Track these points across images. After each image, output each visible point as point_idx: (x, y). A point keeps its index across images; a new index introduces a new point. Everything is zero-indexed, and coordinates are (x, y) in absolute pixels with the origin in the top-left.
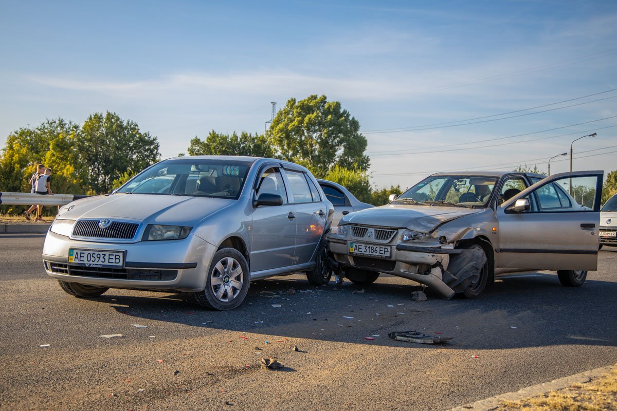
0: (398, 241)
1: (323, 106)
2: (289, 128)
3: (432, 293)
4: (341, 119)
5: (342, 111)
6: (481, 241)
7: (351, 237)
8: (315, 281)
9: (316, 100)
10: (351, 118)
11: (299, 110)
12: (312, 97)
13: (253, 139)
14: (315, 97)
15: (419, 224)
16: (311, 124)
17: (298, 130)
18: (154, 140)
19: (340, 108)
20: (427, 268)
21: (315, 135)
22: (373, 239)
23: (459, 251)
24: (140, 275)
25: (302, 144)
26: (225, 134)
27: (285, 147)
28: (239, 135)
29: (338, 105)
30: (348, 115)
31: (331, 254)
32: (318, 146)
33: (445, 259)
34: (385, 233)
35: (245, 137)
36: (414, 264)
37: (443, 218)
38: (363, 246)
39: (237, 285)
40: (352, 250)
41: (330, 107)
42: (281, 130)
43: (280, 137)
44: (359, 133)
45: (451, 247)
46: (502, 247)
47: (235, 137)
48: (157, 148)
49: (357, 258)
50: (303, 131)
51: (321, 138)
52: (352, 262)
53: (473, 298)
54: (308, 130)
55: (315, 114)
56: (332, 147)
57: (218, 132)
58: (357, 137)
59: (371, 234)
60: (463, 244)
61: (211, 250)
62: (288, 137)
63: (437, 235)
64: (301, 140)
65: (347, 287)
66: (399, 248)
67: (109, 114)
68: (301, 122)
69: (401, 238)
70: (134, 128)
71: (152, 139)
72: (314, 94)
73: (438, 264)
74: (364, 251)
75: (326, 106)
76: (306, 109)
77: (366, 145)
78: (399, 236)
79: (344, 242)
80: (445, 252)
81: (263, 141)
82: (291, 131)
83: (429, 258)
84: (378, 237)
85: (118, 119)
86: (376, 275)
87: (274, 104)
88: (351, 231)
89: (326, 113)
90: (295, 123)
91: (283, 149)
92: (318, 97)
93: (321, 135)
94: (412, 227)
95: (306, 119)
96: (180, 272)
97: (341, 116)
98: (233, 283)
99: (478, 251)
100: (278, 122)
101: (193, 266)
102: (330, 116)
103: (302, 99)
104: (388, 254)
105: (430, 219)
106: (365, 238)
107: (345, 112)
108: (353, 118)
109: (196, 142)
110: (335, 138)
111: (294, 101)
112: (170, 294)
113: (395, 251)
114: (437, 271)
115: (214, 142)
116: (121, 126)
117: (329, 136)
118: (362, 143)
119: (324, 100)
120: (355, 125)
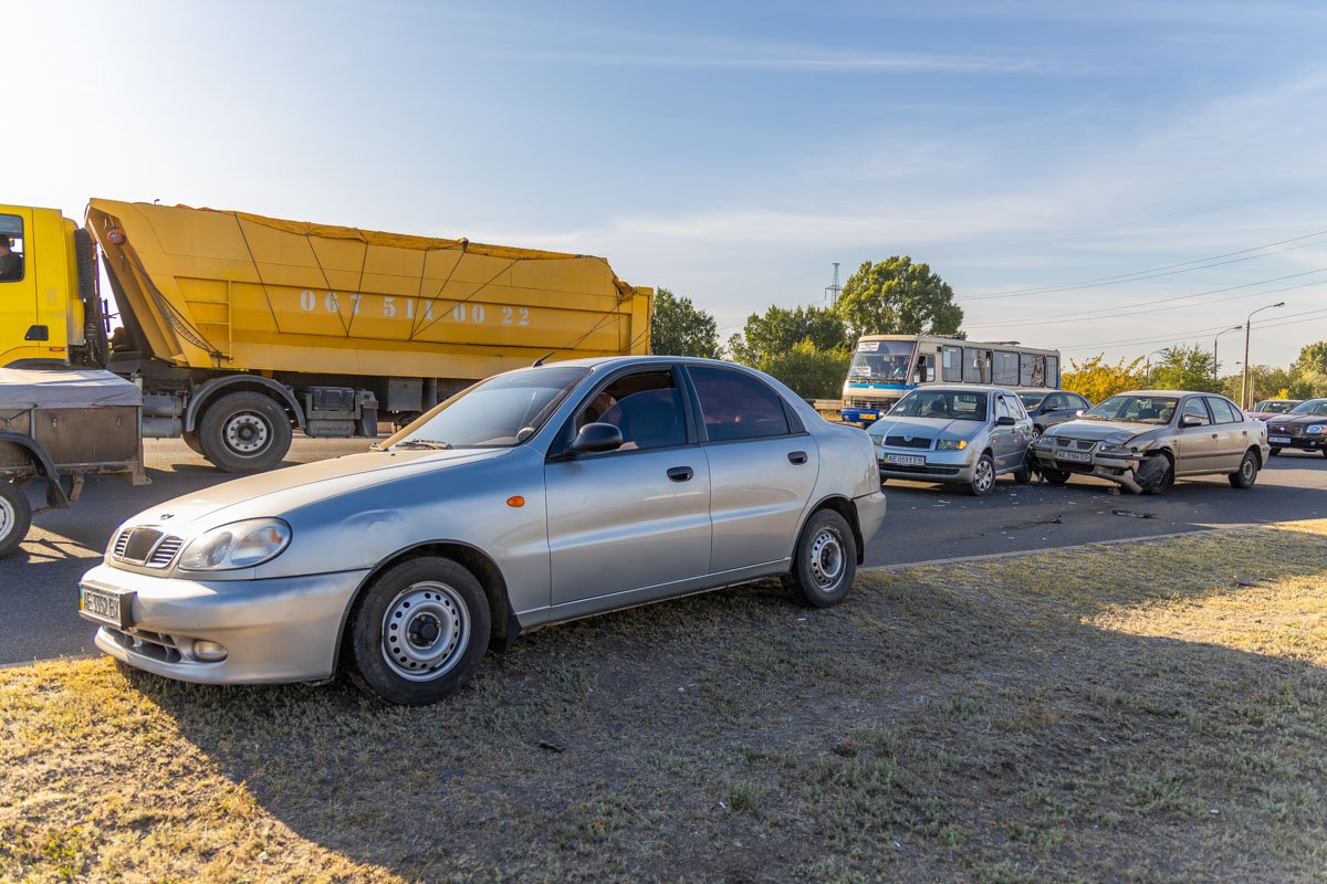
0: (1097, 451)
1: (906, 270)
2: (863, 298)
3: (1125, 490)
4: (929, 287)
5: (930, 275)
6: (1166, 451)
7: (1055, 446)
8: (1021, 478)
9: (898, 263)
10: (942, 284)
11: (876, 276)
12: (892, 258)
13: (823, 315)
14: (897, 259)
15: (1115, 438)
16: (890, 291)
17: (873, 300)
18: (711, 319)
19: (928, 271)
20: (1121, 471)
21: (895, 307)
22: (1075, 448)
23: (1147, 458)
24: (934, 471)
25: (878, 318)
26: (787, 309)
27: (858, 323)
28: (805, 310)
29: (925, 268)
30: (939, 281)
31: (1036, 459)
32: (899, 320)
33: (1136, 464)
34: (1085, 444)
35: (811, 311)
36: (1111, 468)
37: (1136, 432)
38: (1067, 454)
39: (988, 479)
40: (1057, 457)
41: (915, 270)
42: (852, 301)
43: (851, 310)
44: (953, 302)
45: (1141, 455)
46: (1182, 455)
47: (800, 311)
48: (713, 328)
49: (1059, 463)
50: (880, 302)
51: (902, 310)
52: (1055, 466)
53: (1156, 494)
54: (887, 301)
55: (896, 280)
56: (918, 321)
57: (779, 307)
58: (950, 308)
59: (1073, 445)
60: (1150, 453)
61: (978, 456)
62: (861, 310)
63: (1129, 446)
64: (878, 313)
65: (1046, 484)
66: (1098, 455)
67: (660, 291)
68: (879, 291)
69: (1100, 448)
70: (687, 305)
71: (707, 318)
72: (895, 255)
73: (1131, 468)
74: (1067, 457)
75: (910, 269)
76: (884, 273)
77: (962, 318)
78: (1098, 446)
79: (1050, 450)
80: (1136, 459)
81: (834, 316)
82: (864, 303)
83: (1123, 463)
84: (1079, 447)
85: (670, 296)
86: (1068, 476)
87: (837, 265)
88: (1055, 441)
89: (910, 279)
90: (871, 292)
91: (855, 324)
92: (900, 259)
93: (903, 306)
94: (1108, 440)
95: (885, 288)
96: (961, 470)
97: (930, 281)
98: (987, 478)
99: (1163, 458)
100: (848, 291)
101: (968, 466)
102: (915, 283)
103: (880, 262)
104: (1088, 460)
105: (1124, 434)
106: (1068, 448)
107: (935, 277)
108: (945, 284)
109: (754, 319)
110: (920, 310)
111: (869, 264)
112: (934, 484)
113: (1094, 458)
114: (1129, 474)
115: (774, 319)
116: (673, 303)
117: (914, 307)
118: (957, 316)
119: (907, 262)
120: (947, 292)
